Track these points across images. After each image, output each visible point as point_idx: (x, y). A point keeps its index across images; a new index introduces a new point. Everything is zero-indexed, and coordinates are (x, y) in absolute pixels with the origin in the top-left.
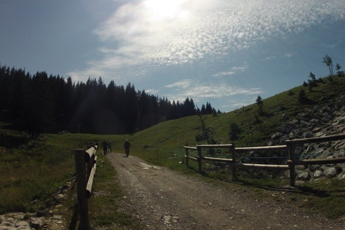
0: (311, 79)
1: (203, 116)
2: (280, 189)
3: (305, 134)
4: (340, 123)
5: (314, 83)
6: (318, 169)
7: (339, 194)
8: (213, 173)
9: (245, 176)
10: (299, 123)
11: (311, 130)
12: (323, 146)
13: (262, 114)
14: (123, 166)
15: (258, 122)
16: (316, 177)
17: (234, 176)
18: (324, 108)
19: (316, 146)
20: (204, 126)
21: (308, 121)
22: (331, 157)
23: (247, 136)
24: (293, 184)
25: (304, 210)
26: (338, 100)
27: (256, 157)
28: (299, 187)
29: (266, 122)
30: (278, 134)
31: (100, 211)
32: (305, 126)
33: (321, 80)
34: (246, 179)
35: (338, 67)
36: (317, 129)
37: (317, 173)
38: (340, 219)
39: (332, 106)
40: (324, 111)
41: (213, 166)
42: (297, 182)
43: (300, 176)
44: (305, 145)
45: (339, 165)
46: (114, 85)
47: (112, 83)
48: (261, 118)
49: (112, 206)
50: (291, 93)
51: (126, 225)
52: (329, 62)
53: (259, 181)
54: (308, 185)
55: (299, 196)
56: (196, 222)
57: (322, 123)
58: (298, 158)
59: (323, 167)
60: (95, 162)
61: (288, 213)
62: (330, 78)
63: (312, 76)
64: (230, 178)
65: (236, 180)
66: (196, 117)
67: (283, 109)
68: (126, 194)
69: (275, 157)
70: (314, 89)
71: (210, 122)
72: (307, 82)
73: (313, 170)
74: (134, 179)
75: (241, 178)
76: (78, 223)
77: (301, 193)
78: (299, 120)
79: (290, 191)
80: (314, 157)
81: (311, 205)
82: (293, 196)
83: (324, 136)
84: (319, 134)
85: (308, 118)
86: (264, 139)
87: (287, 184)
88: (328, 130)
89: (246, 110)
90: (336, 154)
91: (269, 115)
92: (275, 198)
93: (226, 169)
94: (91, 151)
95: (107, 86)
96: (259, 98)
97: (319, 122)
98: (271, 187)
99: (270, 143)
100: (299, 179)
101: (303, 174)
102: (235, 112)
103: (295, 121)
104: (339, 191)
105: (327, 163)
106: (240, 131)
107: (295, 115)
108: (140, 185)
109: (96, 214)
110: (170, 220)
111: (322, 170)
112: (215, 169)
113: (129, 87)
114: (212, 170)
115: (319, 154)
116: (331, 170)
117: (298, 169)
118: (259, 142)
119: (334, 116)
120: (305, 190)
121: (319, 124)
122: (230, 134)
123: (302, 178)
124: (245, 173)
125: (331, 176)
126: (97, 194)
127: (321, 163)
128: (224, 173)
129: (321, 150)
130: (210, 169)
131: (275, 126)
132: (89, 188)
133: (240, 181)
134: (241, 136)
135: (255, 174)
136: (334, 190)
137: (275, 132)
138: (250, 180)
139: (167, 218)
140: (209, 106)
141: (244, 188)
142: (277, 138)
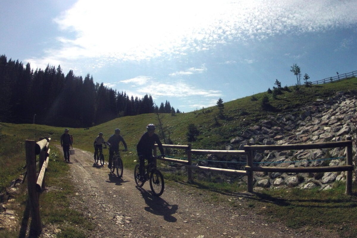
0: (276, 86)
1: (161, 115)
2: (237, 195)
3: (265, 141)
4: (304, 133)
5: (279, 91)
6: (279, 177)
7: (300, 204)
8: (168, 174)
9: (201, 179)
10: (260, 129)
11: (273, 137)
12: (285, 154)
13: (222, 117)
14: (77, 161)
15: (217, 125)
16: (276, 185)
17: (190, 178)
18: (287, 116)
19: (277, 154)
20: (161, 125)
21: (270, 128)
22: (292, 166)
23: (205, 139)
24: (250, 190)
25: (262, 217)
26: (303, 110)
27: (214, 160)
28: (258, 194)
29: (226, 126)
30: (237, 138)
31: (52, 207)
32: (266, 133)
33: (286, 89)
34: (202, 182)
35: (307, 78)
36: (279, 137)
37: (278, 181)
38: (302, 229)
39: (296, 115)
40: (288, 120)
41: (169, 167)
42: (256, 189)
43: (259, 182)
44: (266, 151)
45: (301, 174)
46: (73, 75)
47: (71, 73)
48: (220, 121)
49: (64, 203)
50: (254, 98)
51: (78, 223)
52: (297, 71)
53: (215, 185)
54: (266, 192)
55: (257, 203)
56: (149, 223)
57: (284, 132)
58: (258, 164)
59: (284, 175)
60: (48, 155)
61: (245, 219)
62: (297, 88)
63: (278, 83)
64: (186, 180)
65: (191, 182)
66: (153, 115)
67: (244, 114)
68: (78, 190)
69: (234, 161)
70: (278, 96)
71: (167, 121)
72: (272, 89)
73: (274, 178)
74: (87, 175)
75: (196, 180)
76: (30, 219)
77: (259, 200)
78: (261, 126)
79: (247, 197)
80: (275, 165)
81: (269, 212)
82: (251, 202)
83: (286, 144)
84: (281, 142)
85: (270, 125)
86: (223, 143)
87: (245, 189)
88: (290, 138)
89: (206, 112)
90: (298, 164)
91: (230, 119)
92: (232, 204)
93: (182, 171)
94: (42, 144)
95: (65, 76)
96: (220, 101)
97: (282, 130)
98: (227, 192)
99: (229, 147)
100: (259, 185)
101: (264, 181)
102: (195, 113)
103: (256, 127)
104: (300, 201)
105: (289, 172)
106: (198, 133)
107: (257, 120)
108: (92, 182)
109: (47, 211)
110: (123, 220)
111: (283, 178)
112: (171, 170)
113: (87, 78)
114: (167, 170)
115: (280, 162)
116: (292, 179)
117: (258, 175)
118: (217, 145)
119: (298, 126)
120: (264, 197)
121: (282, 132)
122: (188, 135)
123: (261, 185)
124: (202, 176)
125: (293, 185)
126: (49, 189)
127: (282, 171)
128: (179, 174)
129: (282, 158)
130: (165, 170)
131: (235, 130)
132: (39, 182)
133: (196, 184)
134: (199, 137)
135: (212, 178)
136: (294, 199)
137: (234, 136)
138: (206, 184)
139: (119, 218)
140: (168, 105)
141: (200, 191)
142: (236, 142)
